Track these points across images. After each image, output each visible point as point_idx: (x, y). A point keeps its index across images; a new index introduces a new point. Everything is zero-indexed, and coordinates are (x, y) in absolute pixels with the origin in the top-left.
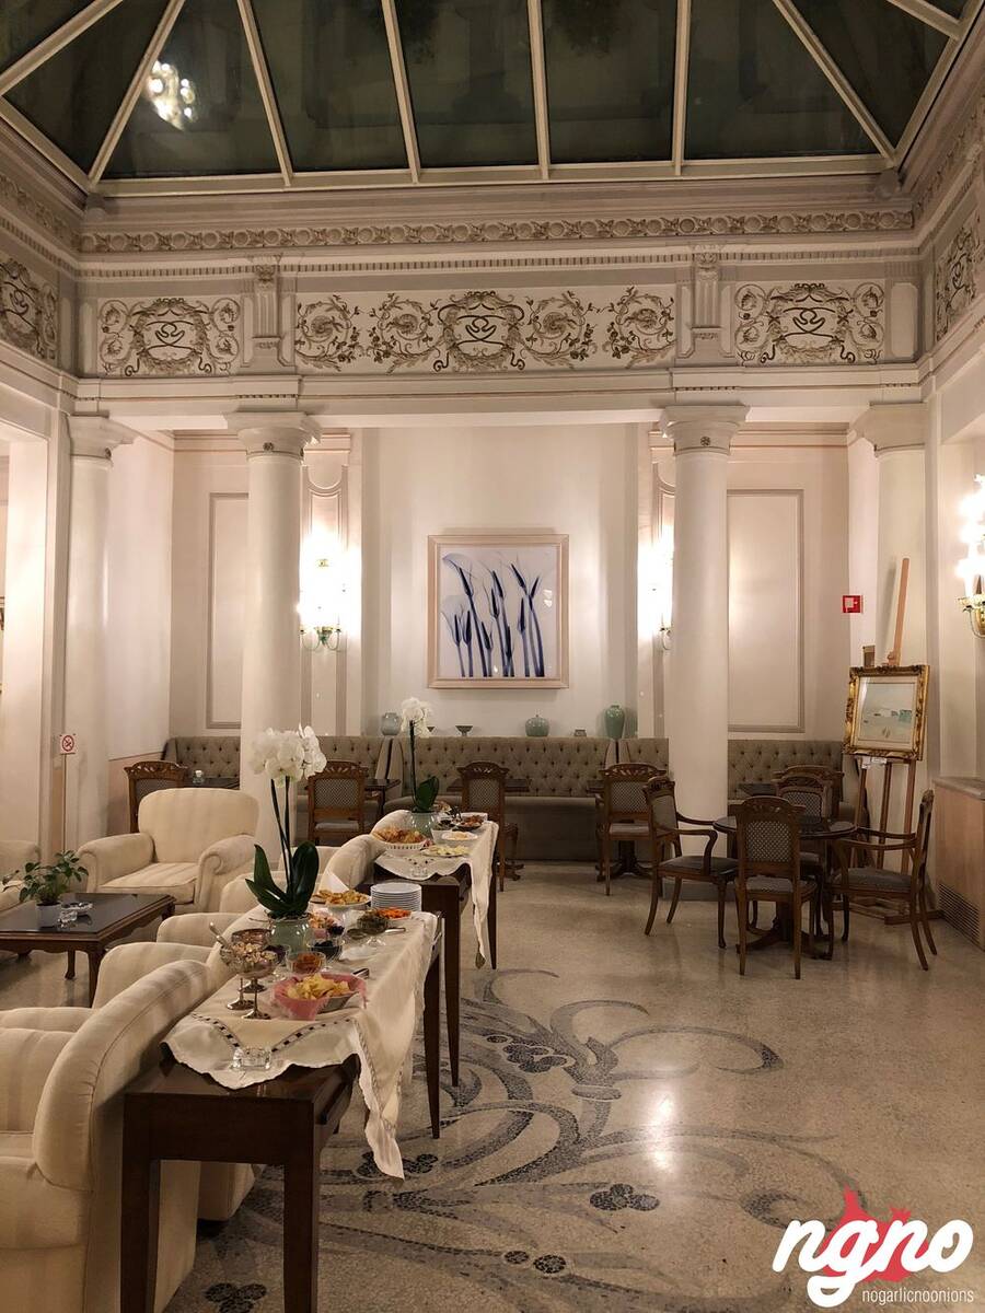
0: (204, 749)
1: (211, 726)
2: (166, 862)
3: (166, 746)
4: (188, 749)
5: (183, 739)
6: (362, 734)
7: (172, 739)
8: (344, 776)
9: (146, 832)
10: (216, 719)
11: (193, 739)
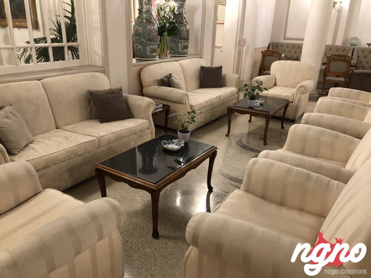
0: (282, 47)
1: (285, 39)
2: (280, 86)
3: (269, 46)
4: (277, 46)
5: (275, 43)
6: (342, 44)
7: (271, 43)
8: (343, 61)
9: (273, 75)
10: (287, 36)
11: (278, 43)
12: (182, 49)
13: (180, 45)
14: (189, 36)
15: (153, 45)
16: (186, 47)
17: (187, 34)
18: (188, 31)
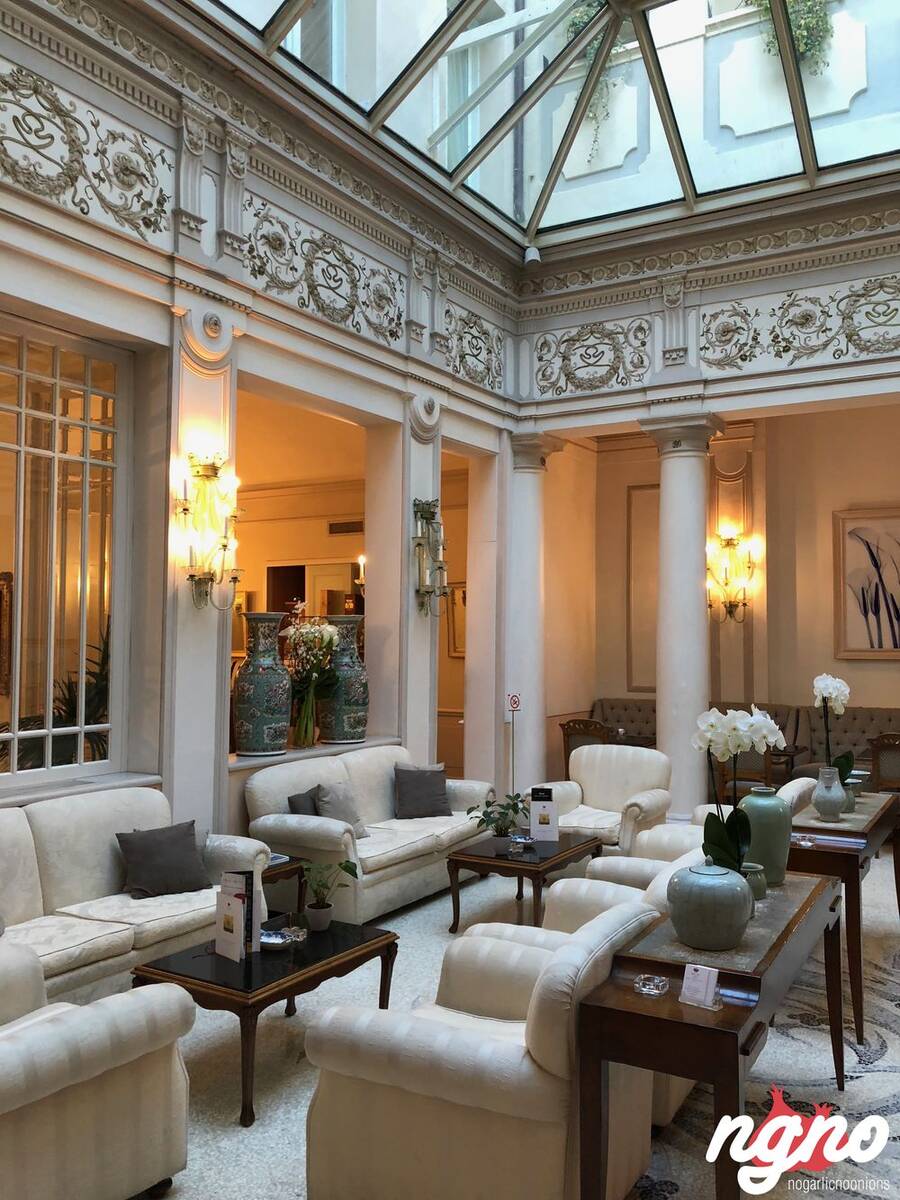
0: (626, 709)
1: (631, 689)
2: (594, 805)
3: (594, 706)
4: (612, 708)
5: (609, 700)
6: (770, 702)
7: (598, 700)
9: (575, 781)
10: (635, 684)
12: (351, 727)
13: (345, 717)
14: (367, 697)
15: (278, 722)
16: (362, 722)
17: (364, 693)
18: (365, 686)
